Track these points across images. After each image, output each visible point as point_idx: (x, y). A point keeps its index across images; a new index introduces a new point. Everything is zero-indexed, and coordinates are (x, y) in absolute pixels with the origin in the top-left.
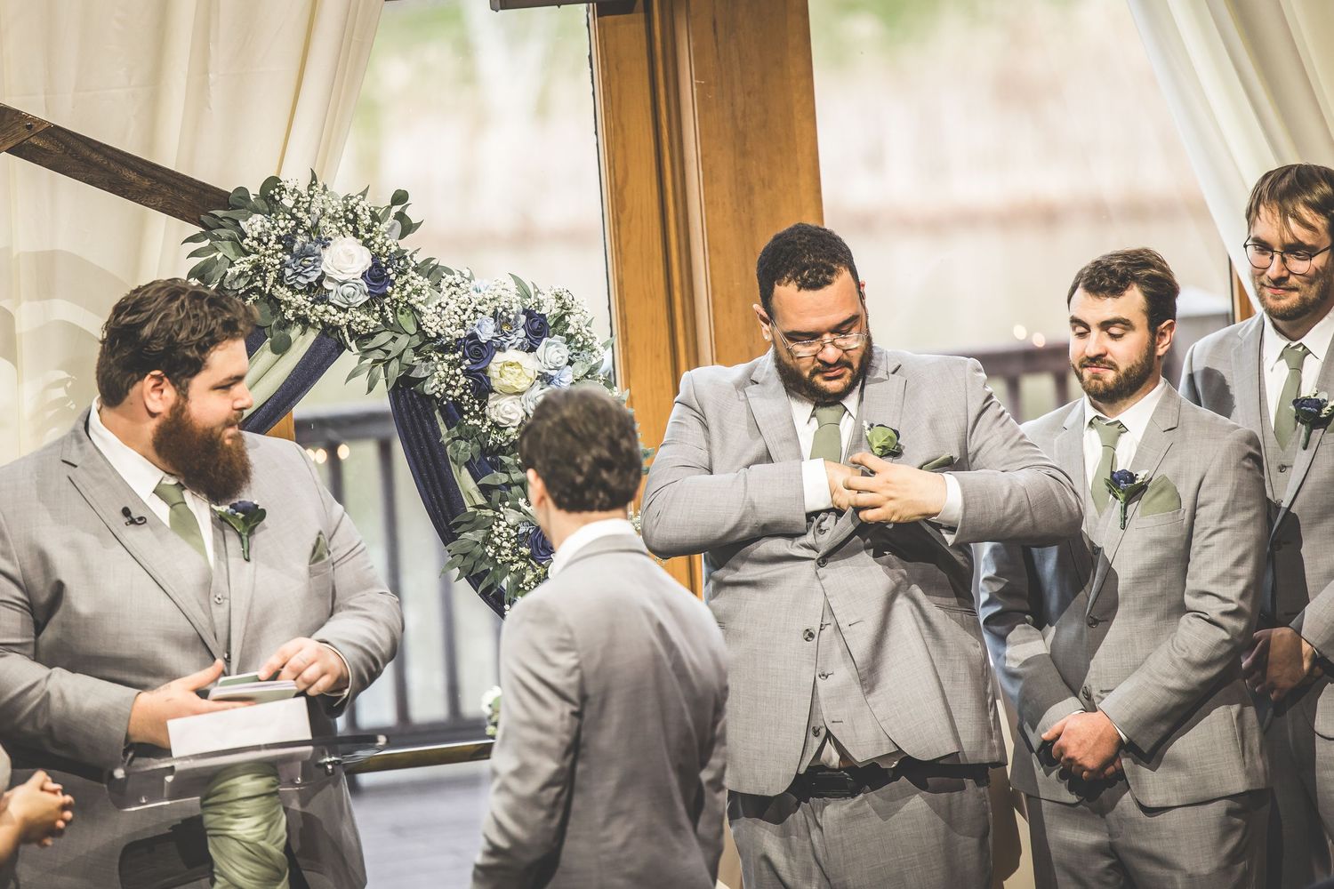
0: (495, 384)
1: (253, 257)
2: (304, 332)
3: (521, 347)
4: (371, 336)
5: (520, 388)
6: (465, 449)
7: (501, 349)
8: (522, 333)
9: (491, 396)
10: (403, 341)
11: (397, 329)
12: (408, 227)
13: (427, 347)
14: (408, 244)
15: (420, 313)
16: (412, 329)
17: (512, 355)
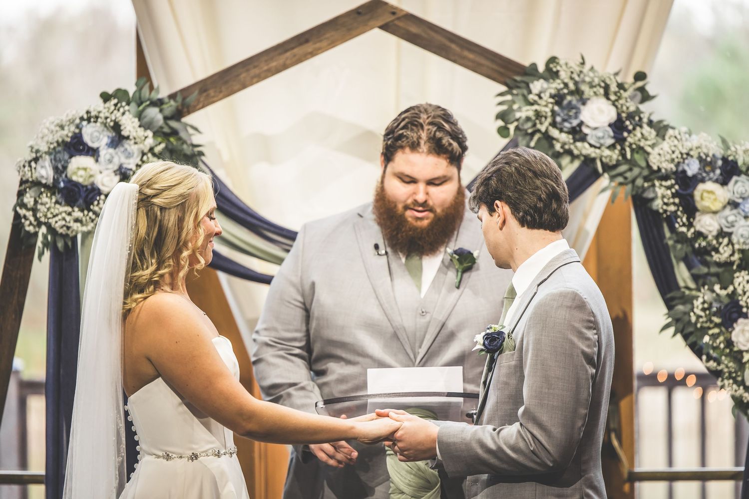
0: (699, 205)
1: (536, 107)
2: (572, 161)
3: (716, 181)
4: (615, 167)
5: (714, 208)
6: (681, 249)
7: (703, 181)
8: (718, 172)
9: (697, 214)
10: (636, 171)
11: (632, 164)
12: (646, 97)
13: (652, 177)
14: (645, 107)
15: (648, 154)
16: (643, 164)
17: (709, 186)
